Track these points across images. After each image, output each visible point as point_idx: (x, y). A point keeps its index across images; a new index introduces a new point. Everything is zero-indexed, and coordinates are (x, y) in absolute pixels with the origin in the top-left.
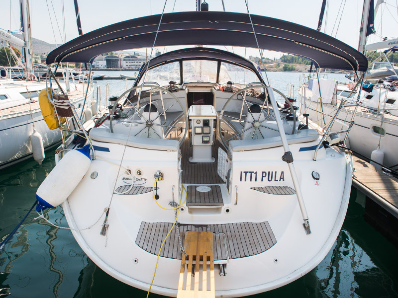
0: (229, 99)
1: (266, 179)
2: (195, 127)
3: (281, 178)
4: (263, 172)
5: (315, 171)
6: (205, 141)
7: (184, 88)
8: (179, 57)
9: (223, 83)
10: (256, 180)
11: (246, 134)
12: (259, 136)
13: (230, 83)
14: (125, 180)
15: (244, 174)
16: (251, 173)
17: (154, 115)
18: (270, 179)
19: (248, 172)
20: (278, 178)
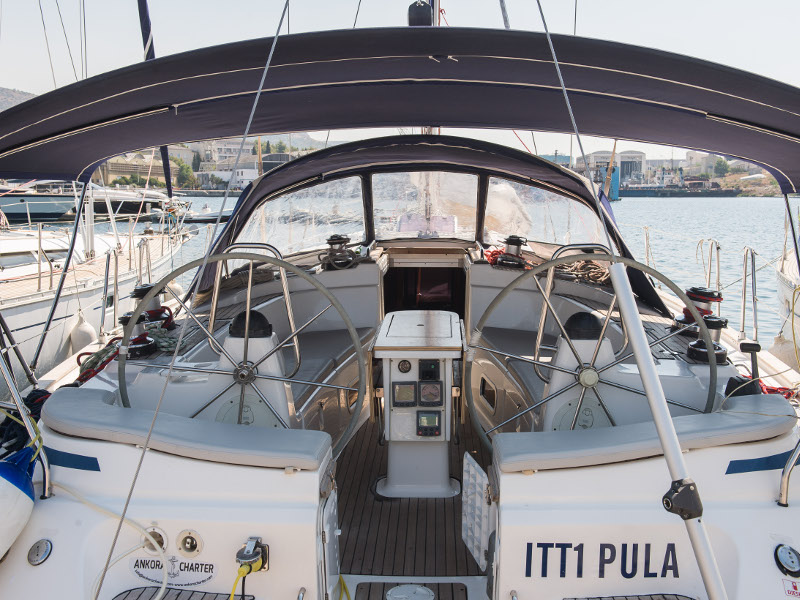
0: (504, 290)
1: (612, 570)
2: (394, 384)
3: (665, 568)
4: (603, 547)
5: (787, 545)
6: (426, 428)
7: (375, 254)
8: (363, 163)
9: (496, 240)
10: (580, 574)
11: (554, 409)
12: (598, 413)
13: (514, 241)
14: (142, 570)
15: (537, 553)
16: (564, 547)
17: (260, 346)
18: (629, 570)
19: (551, 545)
20: (656, 566)
